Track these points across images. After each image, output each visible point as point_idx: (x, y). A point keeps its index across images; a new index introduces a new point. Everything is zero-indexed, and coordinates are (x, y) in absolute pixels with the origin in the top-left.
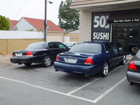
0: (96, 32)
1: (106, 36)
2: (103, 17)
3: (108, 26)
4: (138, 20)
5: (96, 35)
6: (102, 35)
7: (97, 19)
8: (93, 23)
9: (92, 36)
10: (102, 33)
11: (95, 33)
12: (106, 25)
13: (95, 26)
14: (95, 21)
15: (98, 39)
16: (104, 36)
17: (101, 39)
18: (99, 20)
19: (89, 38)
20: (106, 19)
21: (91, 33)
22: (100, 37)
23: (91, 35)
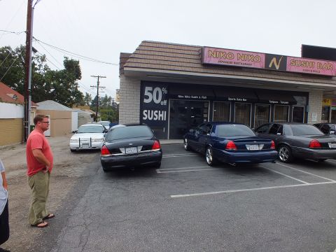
0: (148, 110)
1: (162, 115)
2: (158, 89)
3: (165, 102)
4: (206, 98)
5: (147, 113)
6: (157, 114)
7: (149, 91)
8: (143, 97)
9: (142, 116)
10: (156, 111)
11: (146, 111)
12: (163, 100)
13: (146, 101)
14: (146, 93)
15: (150, 119)
16: (160, 115)
17: (155, 119)
18: (152, 92)
19: (136, 119)
20: (162, 92)
21: (139, 111)
22: (154, 117)
23: (139, 114)
